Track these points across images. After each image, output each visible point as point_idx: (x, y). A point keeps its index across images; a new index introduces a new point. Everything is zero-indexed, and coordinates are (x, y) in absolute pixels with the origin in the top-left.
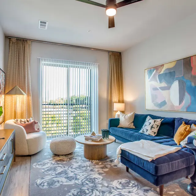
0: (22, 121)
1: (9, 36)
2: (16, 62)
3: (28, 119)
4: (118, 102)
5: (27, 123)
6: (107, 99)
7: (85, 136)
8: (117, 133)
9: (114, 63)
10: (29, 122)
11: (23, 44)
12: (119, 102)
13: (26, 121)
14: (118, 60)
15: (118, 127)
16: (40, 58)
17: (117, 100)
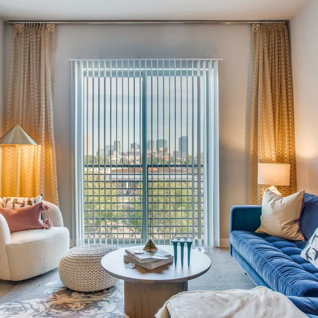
0: (17, 203)
1: (10, 21)
2: (24, 71)
3: (32, 199)
4: (274, 159)
5: (27, 206)
6: (247, 153)
7: (126, 251)
8: (240, 251)
9: (266, 52)
10: (31, 205)
11: (37, 34)
12: (280, 160)
13: (26, 203)
14: (279, 43)
15: (257, 231)
16: (73, 60)
17: (274, 156)
